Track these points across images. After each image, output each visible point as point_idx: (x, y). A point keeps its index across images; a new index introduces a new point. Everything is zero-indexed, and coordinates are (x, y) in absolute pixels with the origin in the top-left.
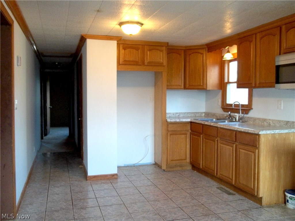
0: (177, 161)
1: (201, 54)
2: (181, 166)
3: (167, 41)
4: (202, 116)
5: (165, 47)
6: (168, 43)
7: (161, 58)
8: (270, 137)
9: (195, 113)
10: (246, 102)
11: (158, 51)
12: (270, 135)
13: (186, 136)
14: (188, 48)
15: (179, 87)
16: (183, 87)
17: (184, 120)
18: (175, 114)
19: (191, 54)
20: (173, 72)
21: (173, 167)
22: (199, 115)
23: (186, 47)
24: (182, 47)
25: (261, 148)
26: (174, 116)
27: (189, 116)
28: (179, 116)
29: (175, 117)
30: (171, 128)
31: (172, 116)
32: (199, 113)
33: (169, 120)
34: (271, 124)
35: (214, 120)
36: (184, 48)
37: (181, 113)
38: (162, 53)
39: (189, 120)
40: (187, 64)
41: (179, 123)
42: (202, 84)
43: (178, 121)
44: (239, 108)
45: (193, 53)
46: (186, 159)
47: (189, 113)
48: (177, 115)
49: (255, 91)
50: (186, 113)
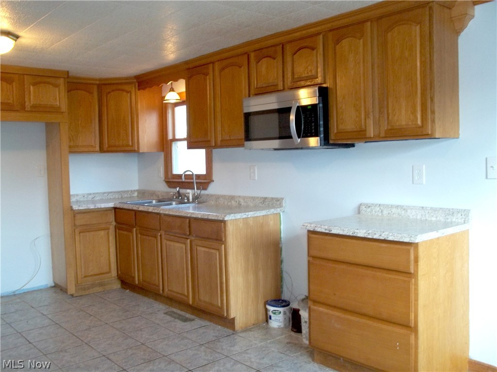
0: (95, 277)
1: (128, 92)
2: (101, 285)
3: (66, 69)
4: (133, 197)
5: (62, 80)
6: (68, 72)
7: (56, 99)
8: (240, 223)
9: (122, 191)
10: (203, 171)
11: (51, 86)
12: (242, 221)
13: (108, 233)
14: (103, 82)
15: (92, 149)
16: (98, 148)
17: (103, 206)
18: (86, 196)
19: (109, 93)
20: (80, 122)
21: (89, 288)
22: (129, 196)
23: (100, 80)
24: (96, 80)
25: (229, 242)
26: (85, 199)
27: (110, 199)
28: (95, 199)
29: (87, 202)
30: (80, 221)
31: (81, 200)
32: (127, 191)
33: (75, 207)
34: (243, 204)
35: (154, 202)
36: (98, 82)
37: (97, 193)
38: (57, 89)
39: (111, 205)
40: (105, 109)
41: (93, 212)
42: (131, 144)
43: (92, 208)
44: (192, 181)
45: (113, 91)
46: (110, 272)
47: (111, 193)
48: (90, 197)
49: (216, 152)
50: (105, 193)
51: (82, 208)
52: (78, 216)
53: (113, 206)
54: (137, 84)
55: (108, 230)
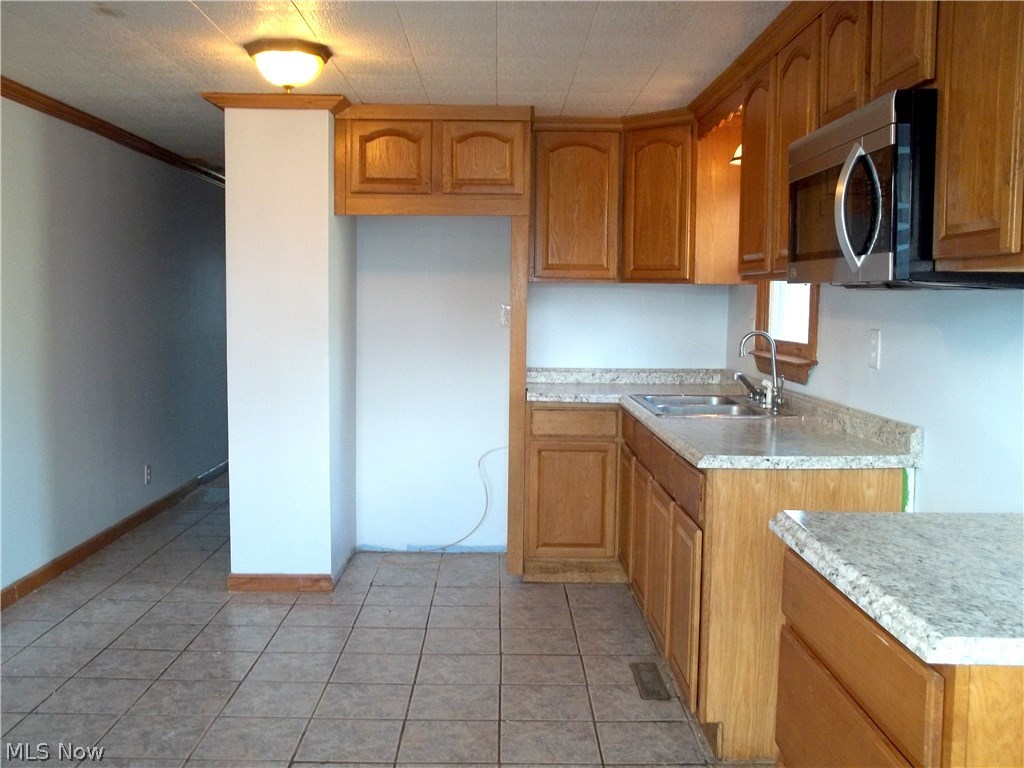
0: (566, 549)
2: (585, 568)
3: (528, 102)
4: (709, 384)
5: (519, 126)
6: (533, 108)
7: (504, 167)
9: (683, 370)
11: (494, 141)
13: (604, 460)
14: (632, 125)
15: (598, 274)
16: (613, 272)
17: (594, 398)
18: (598, 375)
19: (642, 148)
20: (576, 214)
21: (555, 571)
22: (699, 381)
23: (625, 120)
24: (608, 121)
30: (542, 425)
32: (698, 371)
34: (848, 431)
36: (621, 126)
38: (507, 145)
40: (631, 186)
41: (573, 410)
42: (676, 263)
43: (568, 400)
44: (769, 356)
45: (650, 143)
46: (601, 545)
47: (656, 371)
51: (545, 399)
52: (538, 416)
53: (617, 401)
54: (696, 125)
55: (604, 454)
